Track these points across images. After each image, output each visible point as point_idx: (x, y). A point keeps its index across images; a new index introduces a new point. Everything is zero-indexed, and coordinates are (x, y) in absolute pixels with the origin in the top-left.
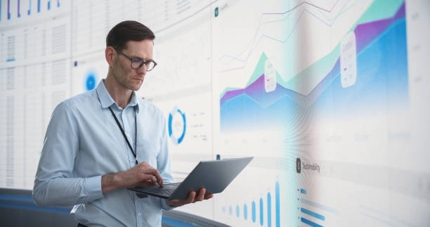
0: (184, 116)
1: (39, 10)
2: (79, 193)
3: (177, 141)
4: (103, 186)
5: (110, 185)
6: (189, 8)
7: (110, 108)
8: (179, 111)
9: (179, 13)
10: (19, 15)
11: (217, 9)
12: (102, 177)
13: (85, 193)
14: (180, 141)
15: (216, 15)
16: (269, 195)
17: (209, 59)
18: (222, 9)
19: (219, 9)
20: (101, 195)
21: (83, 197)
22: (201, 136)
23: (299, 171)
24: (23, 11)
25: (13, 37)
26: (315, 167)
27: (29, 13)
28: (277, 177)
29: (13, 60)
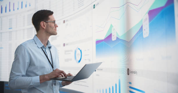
0: (81, 51)
1: (22, 8)
2: (30, 83)
3: (78, 62)
4: (40, 80)
5: (43, 80)
6: (83, 5)
7: (41, 48)
8: (79, 49)
9: (79, 7)
10: (14, 10)
11: (94, 5)
12: (40, 76)
13: (33, 83)
14: (79, 61)
15: (94, 8)
16: (116, 85)
17: (91, 26)
18: (97, 5)
19: (95, 5)
20: (40, 84)
21: (32, 85)
22: (88, 59)
23: (128, 74)
24: (16, 8)
25: (12, 19)
26: (135, 72)
27: (18, 9)
28: (120, 77)
29: (11, 28)
